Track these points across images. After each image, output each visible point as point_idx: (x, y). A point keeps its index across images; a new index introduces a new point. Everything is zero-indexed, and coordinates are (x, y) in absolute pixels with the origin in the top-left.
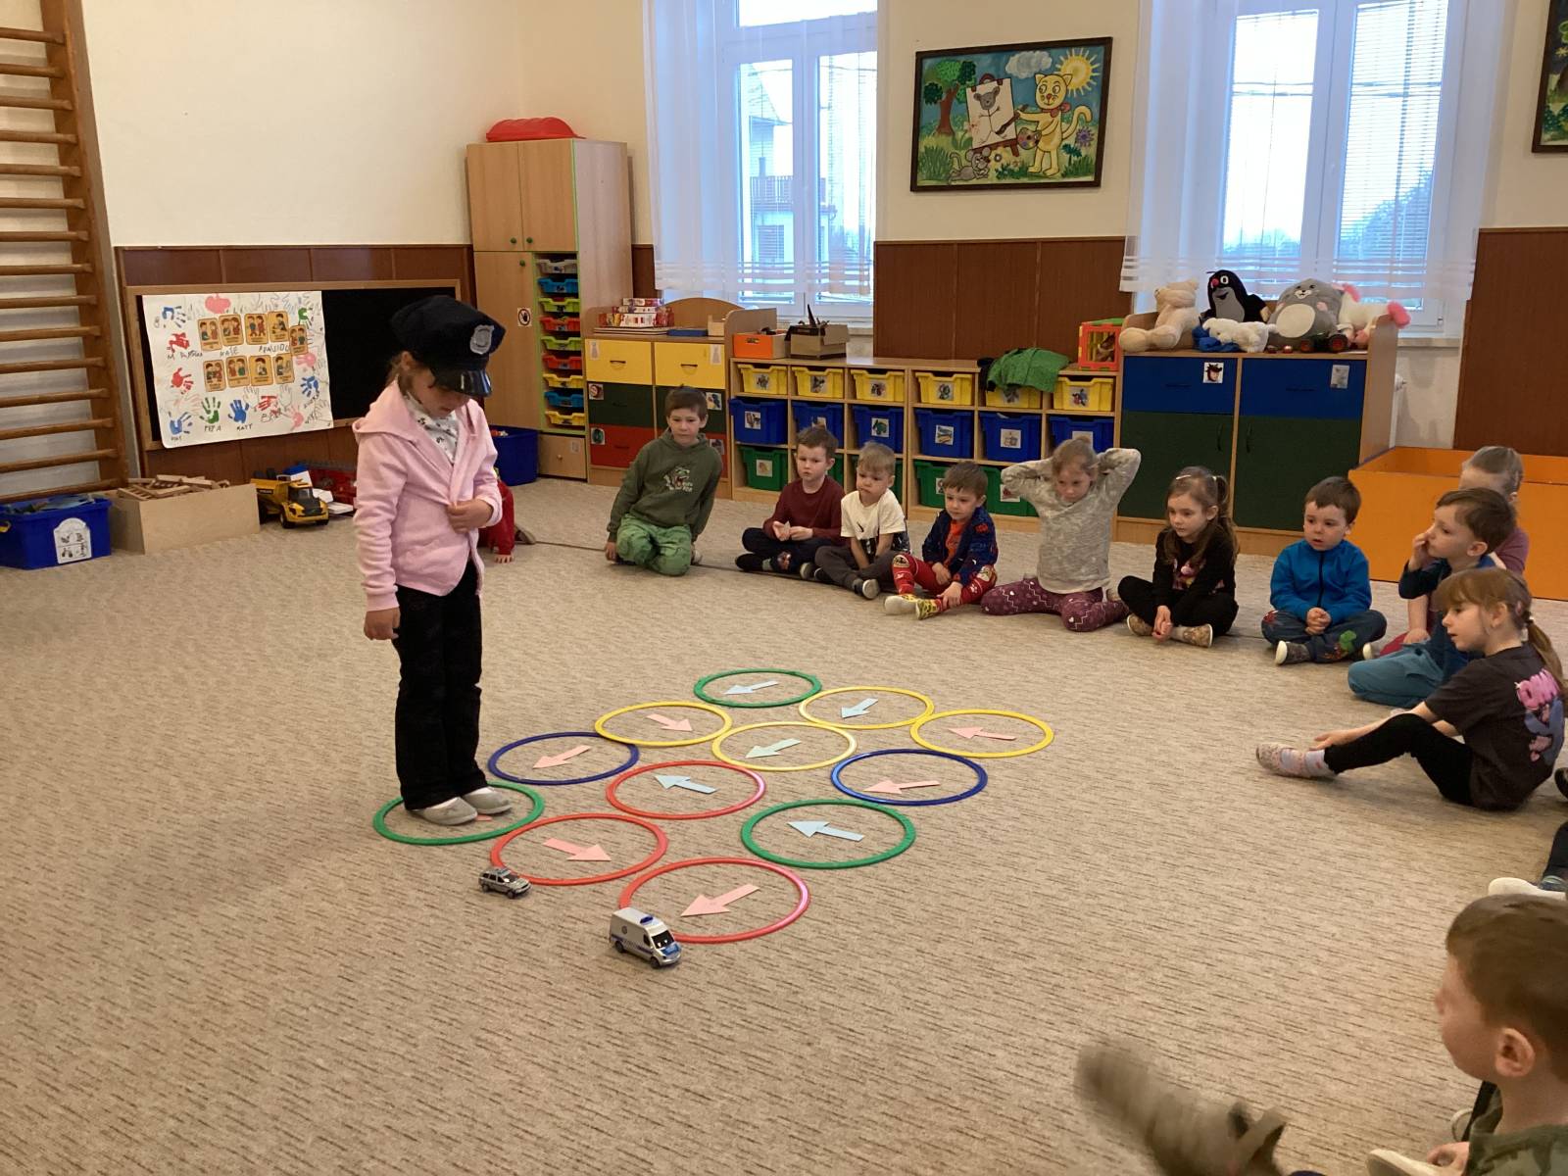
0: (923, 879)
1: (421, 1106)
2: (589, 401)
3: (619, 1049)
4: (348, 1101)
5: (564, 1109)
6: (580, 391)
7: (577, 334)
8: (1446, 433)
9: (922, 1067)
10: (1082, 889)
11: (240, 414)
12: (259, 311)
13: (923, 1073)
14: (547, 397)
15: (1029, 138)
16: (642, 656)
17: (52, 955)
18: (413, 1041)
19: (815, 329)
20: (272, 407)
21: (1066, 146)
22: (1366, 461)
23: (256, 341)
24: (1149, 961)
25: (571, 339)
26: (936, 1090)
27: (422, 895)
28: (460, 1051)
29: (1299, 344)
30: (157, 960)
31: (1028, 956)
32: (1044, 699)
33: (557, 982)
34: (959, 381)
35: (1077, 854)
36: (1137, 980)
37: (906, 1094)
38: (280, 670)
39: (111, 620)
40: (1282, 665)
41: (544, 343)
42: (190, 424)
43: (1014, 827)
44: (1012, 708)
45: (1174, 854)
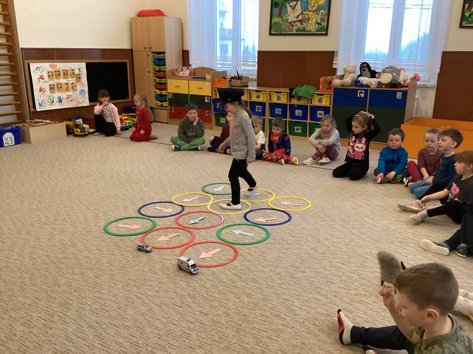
0: (272, 248)
1: (120, 317)
2: (169, 98)
3: (180, 299)
4: (97, 315)
5: (164, 318)
6: (166, 95)
7: (165, 78)
8: (430, 113)
9: (272, 305)
10: (320, 252)
11: (60, 101)
12: (66, 69)
13: (272, 307)
14: (156, 97)
15: (306, 19)
16: (186, 178)
17: (5, 269)
18: (117, 296)
19: (239, 78)
20: (70, 99)
21: (317, 23)
22: (407, 121)
23: (66, 78)
24: (340, 274)
25: (163, 79)
26: (277, 313)
27: (119, 252)
28: (132, 300)
29: (387, 85)
30: (37, 271)
31: (304, 272)
32: (308, 193)
33: (161, 279)
34: (283, 95)
35: (318, 241)
36: (337, 279)
37: (268, 314)
38: (73, 181)
39: (21, 164)
40: (379, 183)
41: (155, 80)
42: (45, 104)
43: (299, 232)
44: (299, 196)
45: (348, 241)
